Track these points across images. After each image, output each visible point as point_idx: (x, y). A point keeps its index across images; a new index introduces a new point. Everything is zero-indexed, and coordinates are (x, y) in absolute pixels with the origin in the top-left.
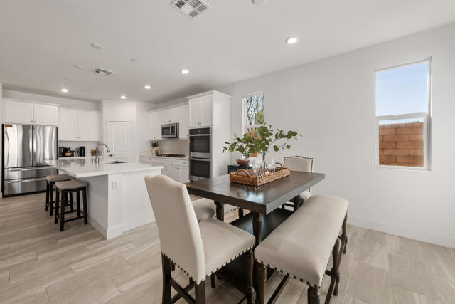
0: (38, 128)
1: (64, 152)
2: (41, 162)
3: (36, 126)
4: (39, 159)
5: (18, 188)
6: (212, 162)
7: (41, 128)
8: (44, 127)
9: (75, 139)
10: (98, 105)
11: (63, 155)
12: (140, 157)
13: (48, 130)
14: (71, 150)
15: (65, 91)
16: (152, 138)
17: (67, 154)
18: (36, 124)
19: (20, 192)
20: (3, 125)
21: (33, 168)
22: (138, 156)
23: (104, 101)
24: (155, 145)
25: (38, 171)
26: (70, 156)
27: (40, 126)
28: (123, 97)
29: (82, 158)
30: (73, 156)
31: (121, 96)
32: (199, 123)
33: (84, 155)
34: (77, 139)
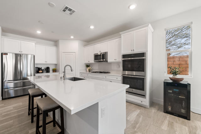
0: (23, 56)
1: (38, 70)
2: (26, 76)
3: (22, 54)
4: (24, 75)
5: (12, 93)
6: (146, 78)
7: (26, 55)
8: (27, 55)
9: (44, 63)
10: (56, 43)
11: (38, 72)
12: (80, 73)
13: (29, 57)
14: (42, 69)
15: (39, 32)
16: (87, 62)
17: (41, 71)
18: (22, 53)
19: (14, 96)
20: (2, 54)
21: (21, 81)
22: (79, 73)
23: (60, 40)
24: (88, 66)
25: (24, 82)
26: (41, 73)
27: (25, 54)
28: (72, 37)
29: (48, 74)
30: (43, 73)
31: (71, 36)
32: (133, 50)
33: (49, 72)
34: (45, 63)
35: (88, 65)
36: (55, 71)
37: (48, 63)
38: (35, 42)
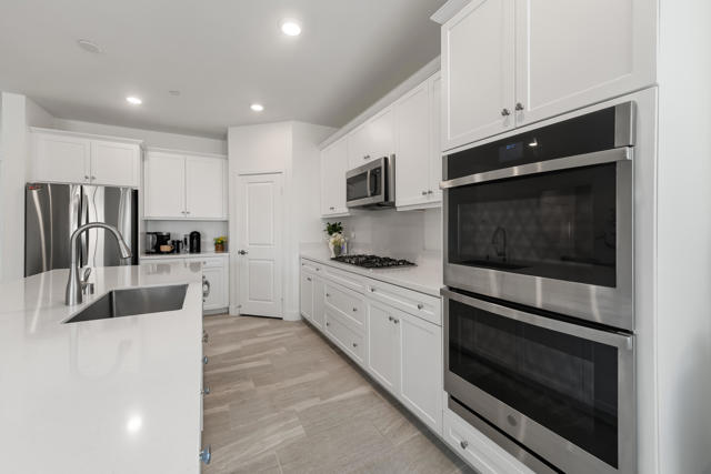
1: (157, 243)
11: (157, 249)
12: (300, 259)
14: (173, 238)
15: (134, 101)
16: (330, 213)
17: (164, 248)
18: (93, 183)
20: (26, 186)
22: (297, 256)
23: (229, 130)
24: (334, 228)
26: (168, 253)
29: (195, 258)
30: (178, 252)
31: (250, 105)
32: (511, 109)
33: (198, 251)
34: (182, 217)
35: (334, 226)
36: (221, 246)
37: (194, 215)
38: (141, 141)
